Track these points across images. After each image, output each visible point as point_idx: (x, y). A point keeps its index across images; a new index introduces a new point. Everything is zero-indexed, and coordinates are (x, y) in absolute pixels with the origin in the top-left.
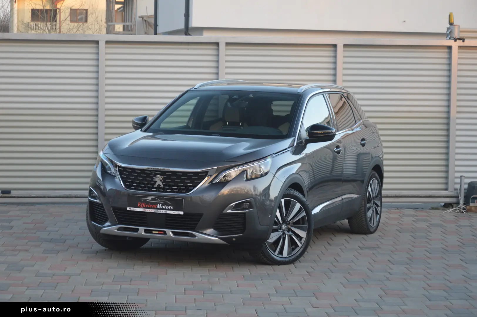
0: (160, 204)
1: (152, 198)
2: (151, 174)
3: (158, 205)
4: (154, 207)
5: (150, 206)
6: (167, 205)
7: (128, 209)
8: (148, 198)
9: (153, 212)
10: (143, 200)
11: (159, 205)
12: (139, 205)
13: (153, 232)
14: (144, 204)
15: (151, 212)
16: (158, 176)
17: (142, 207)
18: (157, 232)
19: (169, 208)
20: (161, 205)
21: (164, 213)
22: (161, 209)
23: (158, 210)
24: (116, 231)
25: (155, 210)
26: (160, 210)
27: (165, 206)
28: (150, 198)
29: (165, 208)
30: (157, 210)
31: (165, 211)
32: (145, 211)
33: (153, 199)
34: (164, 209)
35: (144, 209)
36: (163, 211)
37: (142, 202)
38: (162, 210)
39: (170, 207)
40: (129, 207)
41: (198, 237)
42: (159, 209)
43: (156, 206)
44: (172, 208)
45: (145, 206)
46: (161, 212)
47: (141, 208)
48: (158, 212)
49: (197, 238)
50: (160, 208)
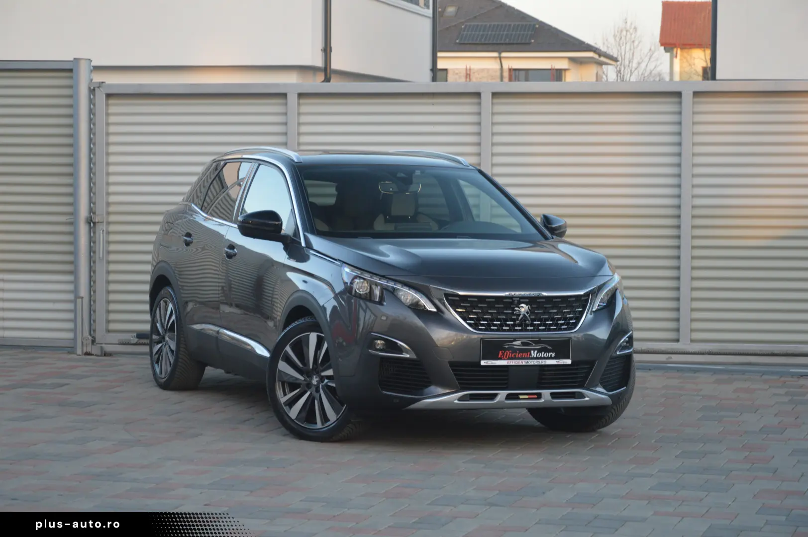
0: (534, 350)
1: (521, 342)
2: (512, 303)
3: (532, 352)
4: (526, 356)
5: (518, 355)
6: (546, 350)
7: (483, 363)
8: (515, 343)
9: (525, 364)
10: (507, 347)
11: (534, 352)
12: (501, 356)
13: (521, 397)
14: (510, 352)
15: (522, 364)
16: (523, 305)
17: (506, 357)
18: (527, 397)
19: (549, 356)
20: (536, 352)
21: (542, 364)
22: (537, 358)
23: (533, 361)
24: (456, 401)
25: (528, 361)
26: (536, 361)
27: (543, 353)
28: (518, 343)
29: (542, 356)
30: (531, 361)
31: (544, 360)
32: (511, 364)
33: (523, 344)
34: (541, 358)
35: (509, 361)
36: (541, 361)
37: (505, 349)
38: (538, 361)
39: (550, 354)
40: (484, 359)
41: (588, 397)
42: (533, 358)
43: (529, 353)
44: (553, 355)
45: (510, 356)
46: (537, 364)
47: (505, 359)
48: (533, 364)
49: (587, 399)
50: (535, 356)
